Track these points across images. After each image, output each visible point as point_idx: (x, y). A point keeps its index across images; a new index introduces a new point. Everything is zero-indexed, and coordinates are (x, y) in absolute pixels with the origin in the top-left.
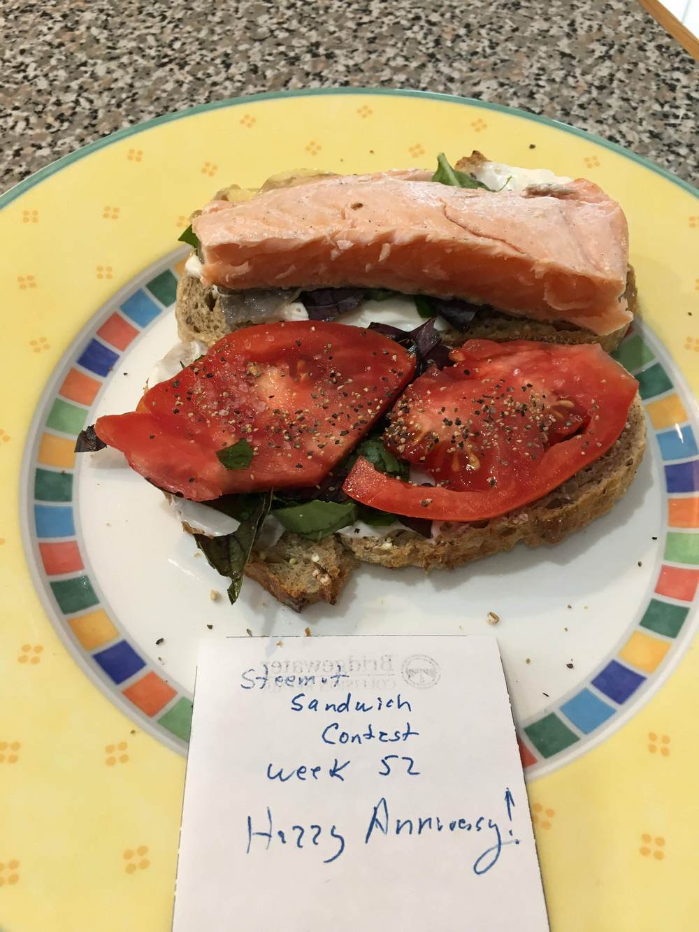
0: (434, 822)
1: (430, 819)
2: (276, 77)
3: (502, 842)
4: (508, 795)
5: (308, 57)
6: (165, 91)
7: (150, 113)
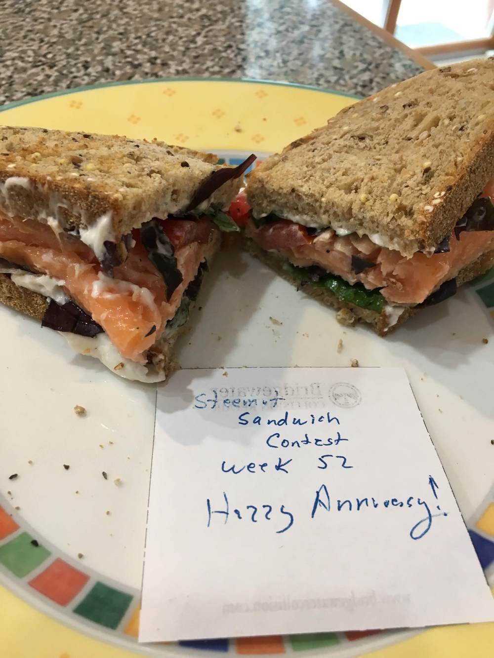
0: (370, 502)
1: (366, 499)
2: (123, 75)
3: (432, 515)
4: (431, 481)
5: (148, 65)
6: (36, 80)
7: (22, 92)
